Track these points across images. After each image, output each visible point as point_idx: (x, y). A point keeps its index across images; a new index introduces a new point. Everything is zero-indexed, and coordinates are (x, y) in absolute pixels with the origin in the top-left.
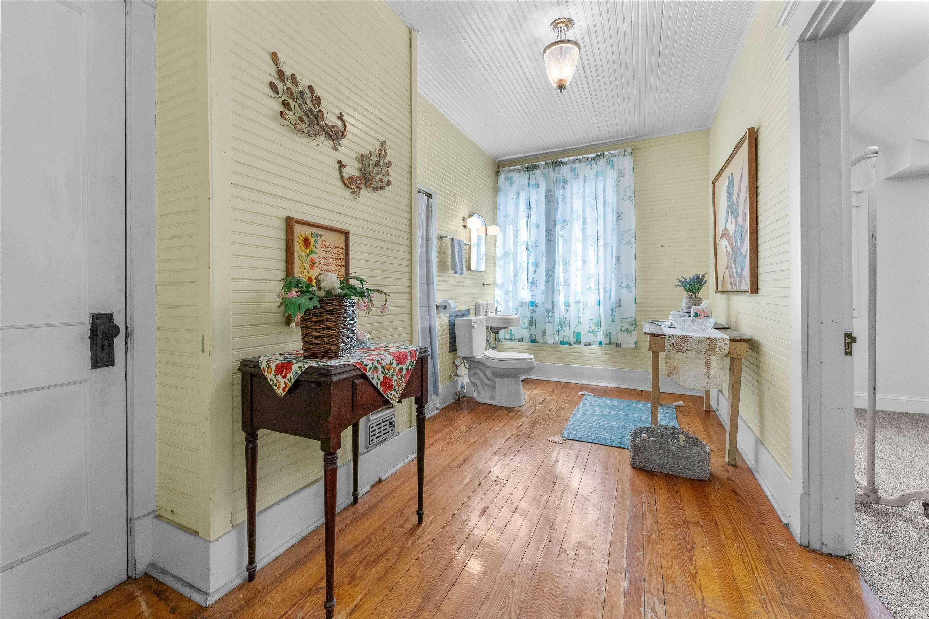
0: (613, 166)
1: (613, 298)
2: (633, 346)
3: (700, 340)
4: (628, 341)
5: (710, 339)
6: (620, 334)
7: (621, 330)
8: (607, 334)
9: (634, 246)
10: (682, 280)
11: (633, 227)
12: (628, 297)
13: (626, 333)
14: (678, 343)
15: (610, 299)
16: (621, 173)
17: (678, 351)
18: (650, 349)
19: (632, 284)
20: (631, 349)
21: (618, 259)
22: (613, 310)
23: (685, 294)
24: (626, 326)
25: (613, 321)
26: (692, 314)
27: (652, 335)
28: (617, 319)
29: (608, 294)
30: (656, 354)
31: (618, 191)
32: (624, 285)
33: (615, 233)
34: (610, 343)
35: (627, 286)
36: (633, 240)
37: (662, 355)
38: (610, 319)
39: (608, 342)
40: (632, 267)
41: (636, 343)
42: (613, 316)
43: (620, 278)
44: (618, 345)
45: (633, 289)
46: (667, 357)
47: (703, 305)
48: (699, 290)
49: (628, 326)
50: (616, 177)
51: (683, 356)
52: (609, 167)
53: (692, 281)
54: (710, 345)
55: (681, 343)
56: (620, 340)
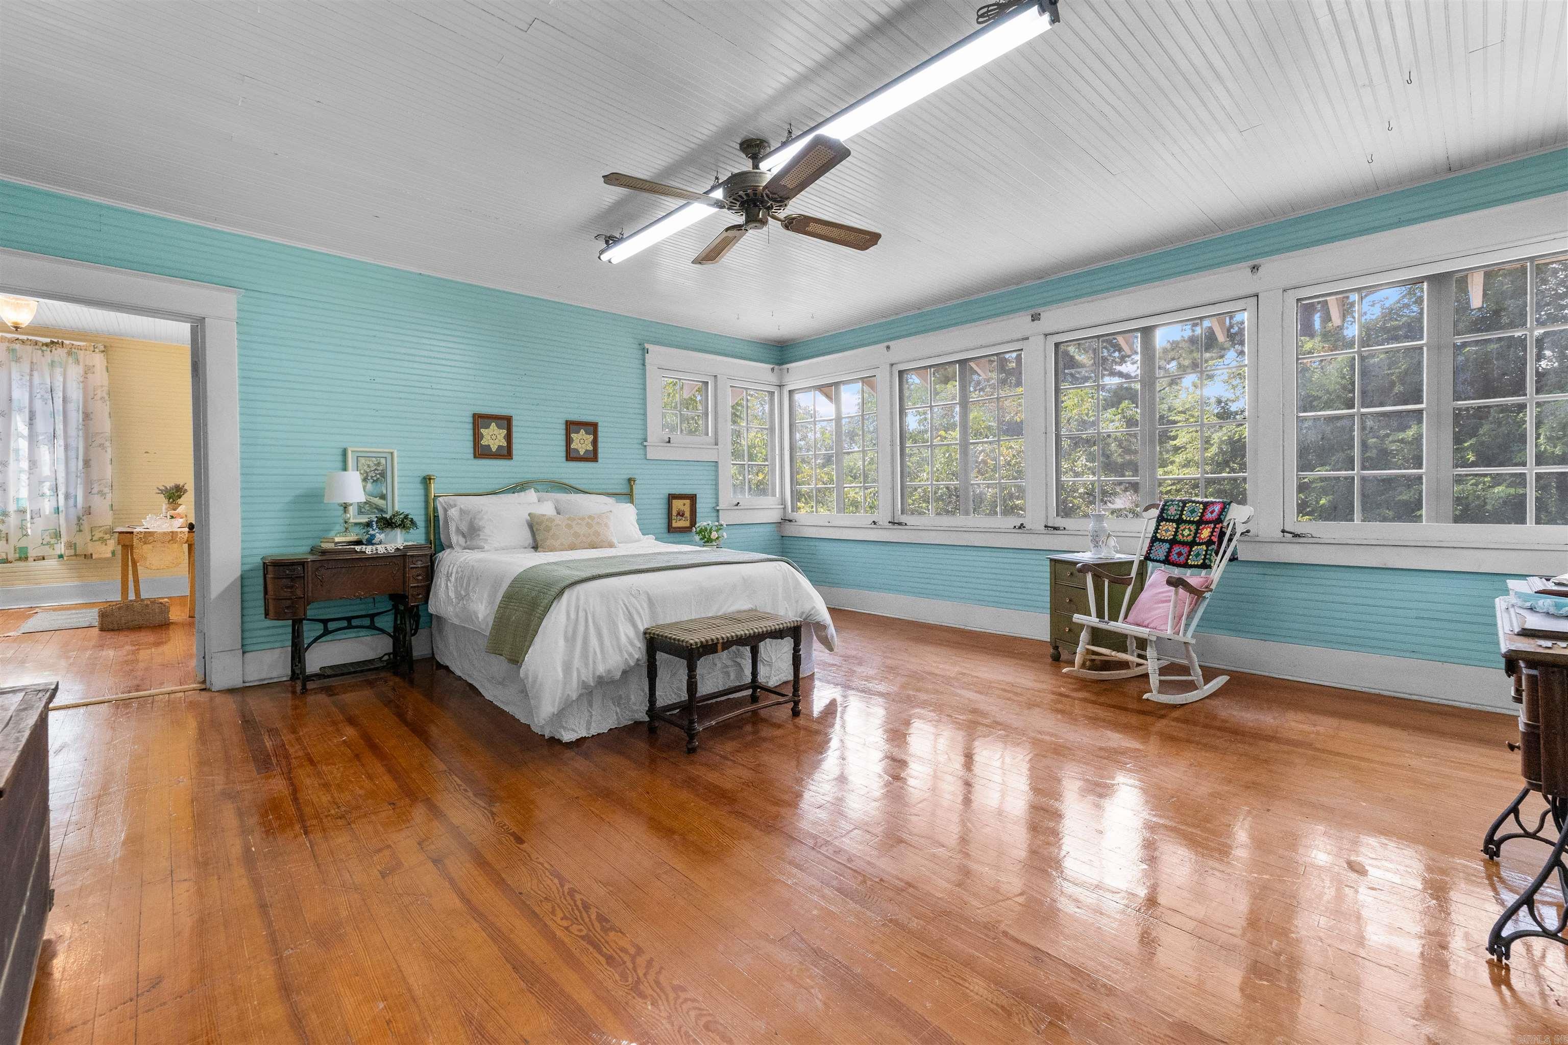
0: (77, 360)
1: (79, 505)
2: (110, 555)
3: (166, 533)
4: (103, 551)
5: (172, 532)
6: (90, 544)
7: (91, 540)
8: (71, 545)
9: (106, 448)
10: (163, 488)
11: (105, 428)
12: (100, 504)
13: (99, 543)
14: (145, 537)
15: (75, 506)
16: (89, 370)
17: (145, 543)
19: (106, 490)
20: (106, 559)
21: (87, 462)
22: (79, 519)
23: (166, 501)
24: (98, 535)
25: (80, 531)
26: (167, 517)
27: (122, 532)
28: (85, 528)
29: (71, 502)
30: (126, 547)
31: (85, 388)
32: (94, 491)
33: (81, 433)
35: (100, 492)
36: (105, 442)
37: (132, 547)
38: (75, 528)
39: (72, 554)
40: (105, 472)
41: (114, 553)
42: (79, 525)
43: (89, 483)
44: (88, 557)
45: (109, 496)
47: (180, 510)
48: (180, 497)
49: (101, 535)
50: (81, 372)
51: (150, 546)
52: (70, 360)
53: (172, 489)
54: (172, 536)
55: (148, 537)
56: (90, 550)
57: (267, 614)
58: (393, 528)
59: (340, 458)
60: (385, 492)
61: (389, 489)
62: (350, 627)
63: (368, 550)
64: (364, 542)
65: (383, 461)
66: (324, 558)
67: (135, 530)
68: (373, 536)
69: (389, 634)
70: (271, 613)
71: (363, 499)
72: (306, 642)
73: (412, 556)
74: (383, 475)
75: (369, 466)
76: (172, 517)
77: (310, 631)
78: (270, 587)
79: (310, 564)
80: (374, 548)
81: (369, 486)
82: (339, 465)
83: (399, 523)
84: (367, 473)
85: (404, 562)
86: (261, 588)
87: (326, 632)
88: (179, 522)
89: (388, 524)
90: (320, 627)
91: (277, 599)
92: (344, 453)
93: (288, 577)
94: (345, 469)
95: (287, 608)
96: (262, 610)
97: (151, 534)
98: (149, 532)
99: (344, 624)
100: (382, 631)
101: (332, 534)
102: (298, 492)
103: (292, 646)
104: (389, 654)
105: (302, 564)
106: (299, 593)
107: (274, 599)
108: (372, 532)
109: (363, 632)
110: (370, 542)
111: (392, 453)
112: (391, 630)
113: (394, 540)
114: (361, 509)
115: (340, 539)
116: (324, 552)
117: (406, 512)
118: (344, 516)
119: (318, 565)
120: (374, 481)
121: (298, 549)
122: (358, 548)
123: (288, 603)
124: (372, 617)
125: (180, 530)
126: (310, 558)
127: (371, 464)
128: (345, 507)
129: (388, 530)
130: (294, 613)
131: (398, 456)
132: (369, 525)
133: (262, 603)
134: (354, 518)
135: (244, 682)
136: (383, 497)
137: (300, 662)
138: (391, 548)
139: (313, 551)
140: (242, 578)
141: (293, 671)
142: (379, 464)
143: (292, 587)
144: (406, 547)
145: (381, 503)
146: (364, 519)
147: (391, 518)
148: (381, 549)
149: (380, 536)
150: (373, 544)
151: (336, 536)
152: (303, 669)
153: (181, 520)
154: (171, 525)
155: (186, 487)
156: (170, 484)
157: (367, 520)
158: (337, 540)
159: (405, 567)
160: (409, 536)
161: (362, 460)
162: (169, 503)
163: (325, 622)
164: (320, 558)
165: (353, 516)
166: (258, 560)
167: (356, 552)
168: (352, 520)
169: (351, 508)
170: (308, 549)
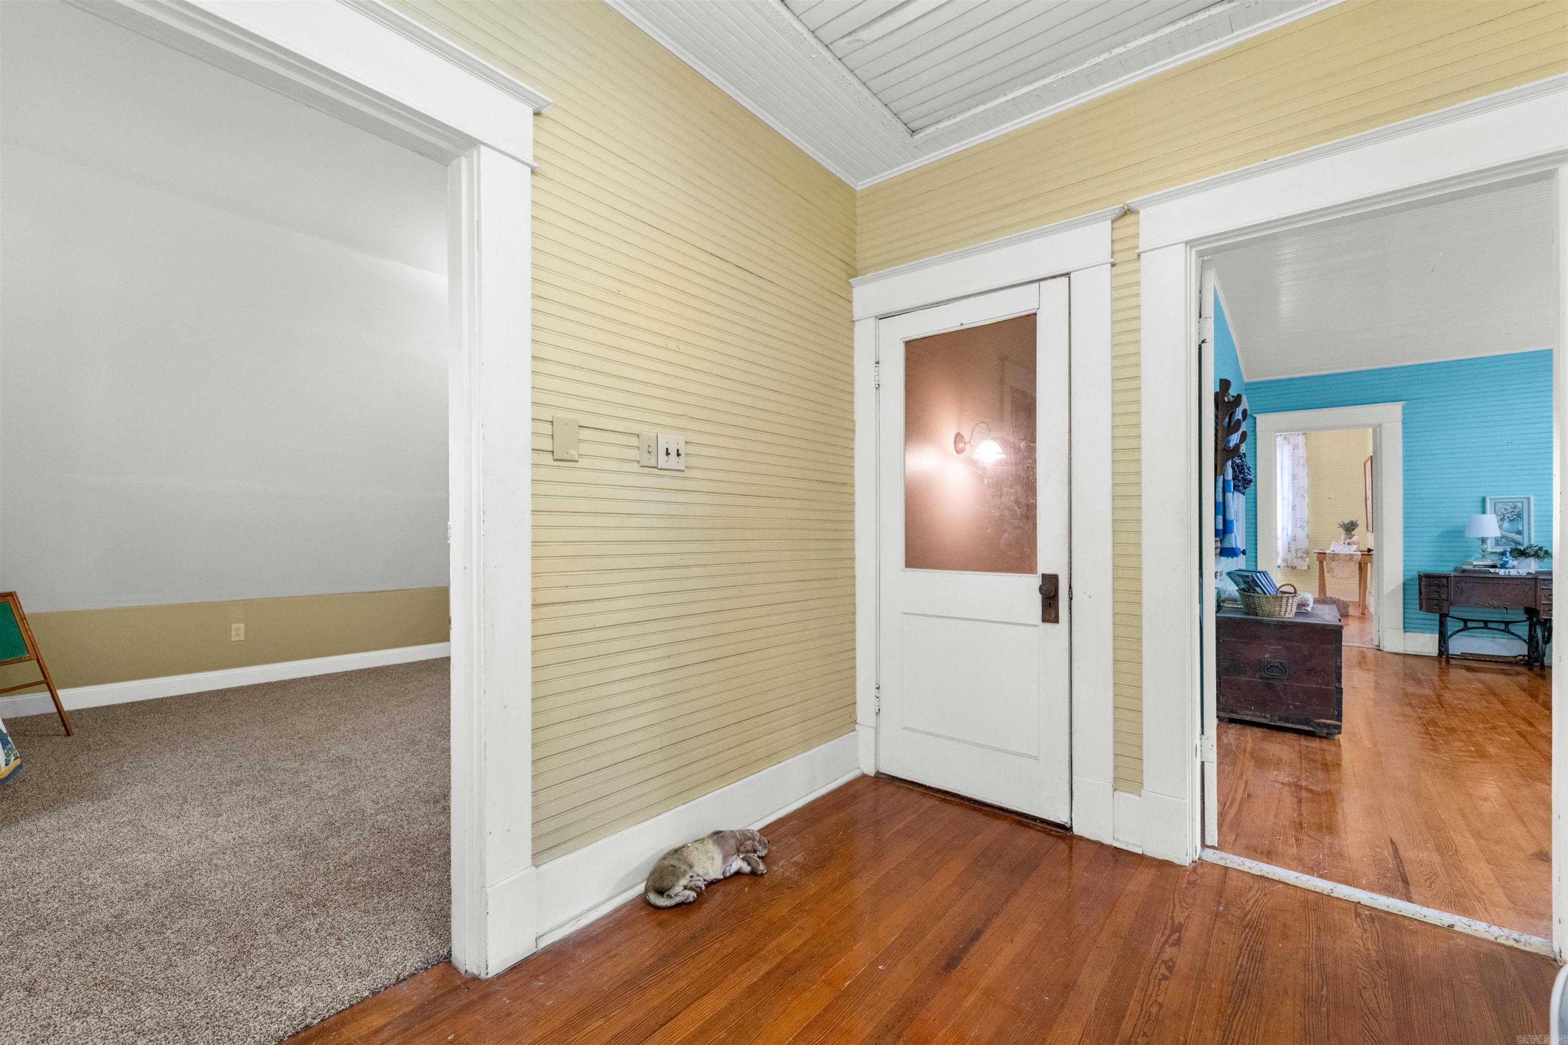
0: (1289, 442)
1: (1290, 534)
2: (1306, 568)
3: (1346, 555)
4: (1303, 565)
5: (1351, 554)
6: (1295, 560)
7: (1296, 557)
8: (1285, 560)
9: (1307, 498)
10: (1342, 523)
11: (1306, 485)
12: (1301, 534)
13: (1300, 559)
14: (1333, 556)
15: (1287, 535)
16: (1296, 447)
17: (1333, 561)
18: (1318, 560)
19: (1305, 525)
20: (1304, 571)
21: (1294, 508)
22: (1289, 543)
23: (1344, 533)
24: (1300, 554)
25: (1289, 551)
26: (1346, 544)
27: (1318, 553)
28: (1293, 550)
29: (1285, 532)
30: (1321, 563)
31: (1293, 460)
32: (1298, 525)
33: (1291, 488)
34: (1287, 566)
35: (1302, 527)
36: (1306, 494)
37: (1325, 563)
38: (1287, 549)
39: (1286, 565)
40: (1306, 513)
41: (1309, 567)
42: (1289, 547)
43: (1295, 521)
44: (1294, 568)
45: (1306, 529)
46: (1327, 564)
47: (1354, 539)
48: (1353, 530)
49: (1301, 554)
50: (1292, 449)
51: (1337, 563)
52: (1285, 443)
53: (1348, 524)
54: (1351, 557)
55: (1335, 556)
56: (1295, 564)
57: (1421, 608)
58: (1527, 557)
59: (1479, 504)
60: (1521, 528)
61: (1526, 525)
62: (1486, 627)
63: (1502, 572)
64: (1499, 566)
65: (1519, 505)
66: (1463, 575)
67: (1327, 552)
68: (1507, 562)
69: (1525, 641)
70: (1424, 607)
71: (1498, 534)
72: (1449, 633)
73: (1543, 580)
74: (1520, 516)
75: (1505, 509)
76: (1349, 544)
77: (1452, 625)
78: (1423, 590)
79: (1452, 579)
80: (1507, 571)
81: (1506, 524)
82: (1480, 509)
83: (1532, 553)
84: (1504, 515)
85: (1536, 582)
86: (1418, 592)
87: (1466, 628)
88: (1354, 547)
89: (1521, 553)
90: (1461, 625)
91: (1428, 599)
92: (1484, 500)
93: (1436, 585)
94: (1484, 512)
95: (1436, 605)
96: (1418, 606)
97: (1337, 555)
98: (1336, 554)
99: (1482, 625)
100: (1519, 637)
101: (1471, 560)
102: (1446, 529)
103: (1439, 634)
104: (1524, 656)
105: (1447, 577)
106: (1444, 596)
107: (1426, 599)
108: (1505, 559)
109: (1499, 635)
110: (1503, 566)
111: (1528, 499)
112: (1526, 638)
113: (1529, 566)
114: (1497, 542)
115: (1477, 562)
116: (1464, 571)
117: (1541, 545)
118: (1481, 546)
119: (1458, 579)
120: (1511, 520)
121: (1446, 568)
122: (1492, 570)
123: (1436, 602)
124: (1507, 623)
125: (1355, 553)
126: (1453, 574)
127: (1507, 507)
128: (1483, 540)
129: (1522, 558)
130: (1440, 610)
131: (1534, 501)
132: (1503, 554)
133: (1418, 602)
134: (1492, 548)
135: (1405, 651)
136: (1519, 533)
137: (1444, 643)
138: (1523, 572)
139: (1456, 570)
140: (1404, 584)
141: (1440, 650)
142: (1515, 507)
143: (1438, 592)
144: (1537, 572)
145: (1518, 537)
146: (1500, 549)
147: (1525, 550)
148: (1513, 572)
149: (1512, 562)
150: (1506, 568)
151: (1475, 561)
152: (1447, 649)
153: (1355, 546)
154: (1349, 550)
155: (1358, 523)
156: (1347, 521)
157: (1502, 550)
158: (1475, 563)
159: (1536, 587)
160: (1542, 564)
161: (1500, 505)
162: (1346, 534)
163: (1465, 621)
164: (1460, 575)
165: (1490, 547)
166: (1415, 574)
167: (1491, 573)
168: (1489, 550)
169: (1489, 541)
170: (1452, 569)
